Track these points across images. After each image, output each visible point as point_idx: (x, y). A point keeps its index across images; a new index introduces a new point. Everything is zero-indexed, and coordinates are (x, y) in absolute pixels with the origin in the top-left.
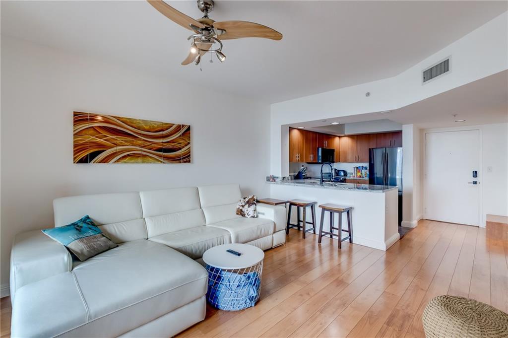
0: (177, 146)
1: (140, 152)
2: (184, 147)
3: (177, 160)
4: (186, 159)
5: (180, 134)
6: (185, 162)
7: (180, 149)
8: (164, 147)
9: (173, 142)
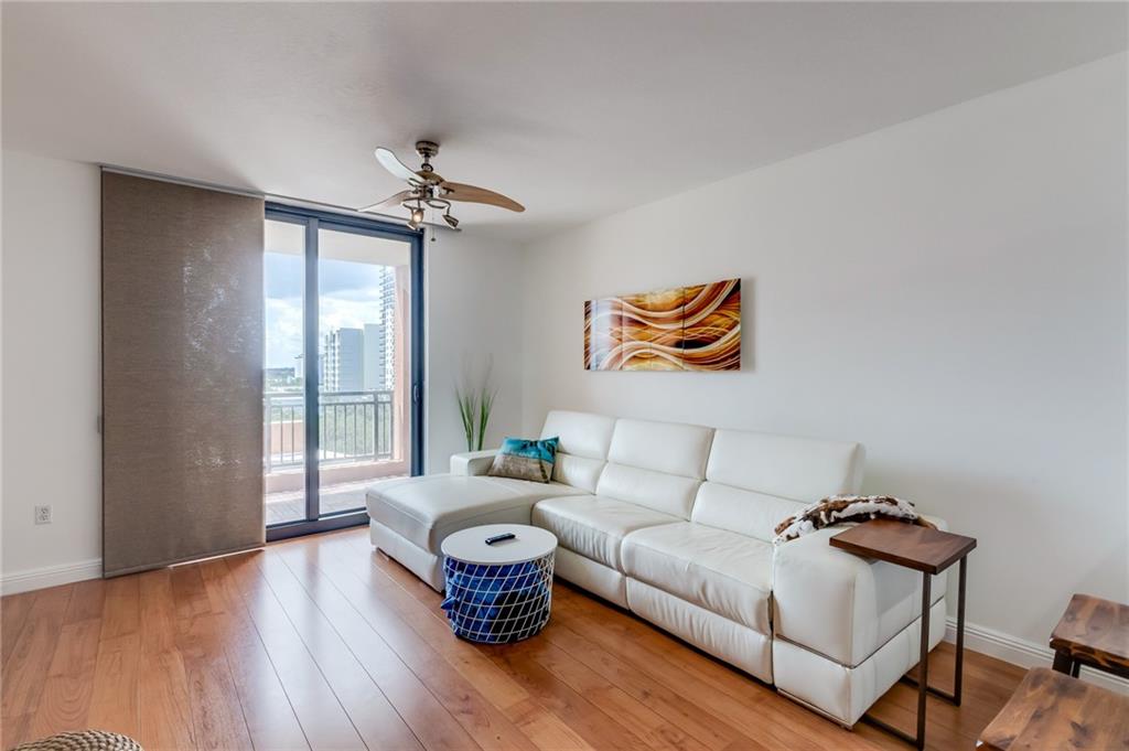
0: (713, 331)
1: (648, 351)
2: (724, 334)
3: (712, 362)
4: (730, 362)
5: (718, 303)
6: (728, 368)
7: (718, 338)
8: (685, 339)
9: (704, 325)
